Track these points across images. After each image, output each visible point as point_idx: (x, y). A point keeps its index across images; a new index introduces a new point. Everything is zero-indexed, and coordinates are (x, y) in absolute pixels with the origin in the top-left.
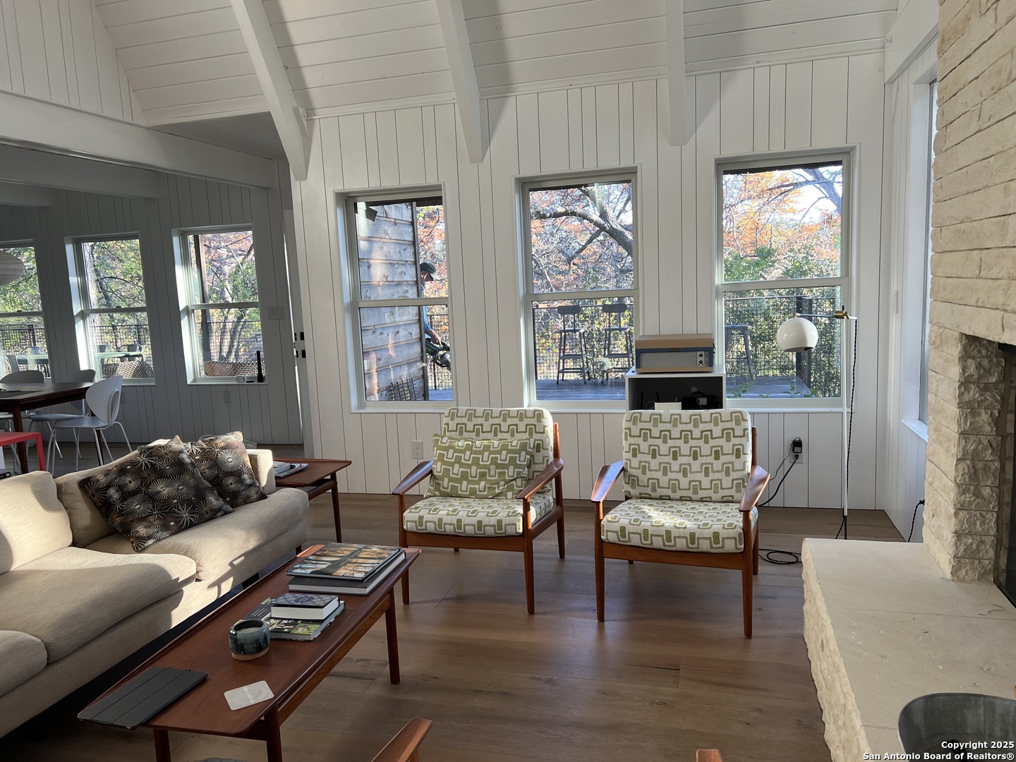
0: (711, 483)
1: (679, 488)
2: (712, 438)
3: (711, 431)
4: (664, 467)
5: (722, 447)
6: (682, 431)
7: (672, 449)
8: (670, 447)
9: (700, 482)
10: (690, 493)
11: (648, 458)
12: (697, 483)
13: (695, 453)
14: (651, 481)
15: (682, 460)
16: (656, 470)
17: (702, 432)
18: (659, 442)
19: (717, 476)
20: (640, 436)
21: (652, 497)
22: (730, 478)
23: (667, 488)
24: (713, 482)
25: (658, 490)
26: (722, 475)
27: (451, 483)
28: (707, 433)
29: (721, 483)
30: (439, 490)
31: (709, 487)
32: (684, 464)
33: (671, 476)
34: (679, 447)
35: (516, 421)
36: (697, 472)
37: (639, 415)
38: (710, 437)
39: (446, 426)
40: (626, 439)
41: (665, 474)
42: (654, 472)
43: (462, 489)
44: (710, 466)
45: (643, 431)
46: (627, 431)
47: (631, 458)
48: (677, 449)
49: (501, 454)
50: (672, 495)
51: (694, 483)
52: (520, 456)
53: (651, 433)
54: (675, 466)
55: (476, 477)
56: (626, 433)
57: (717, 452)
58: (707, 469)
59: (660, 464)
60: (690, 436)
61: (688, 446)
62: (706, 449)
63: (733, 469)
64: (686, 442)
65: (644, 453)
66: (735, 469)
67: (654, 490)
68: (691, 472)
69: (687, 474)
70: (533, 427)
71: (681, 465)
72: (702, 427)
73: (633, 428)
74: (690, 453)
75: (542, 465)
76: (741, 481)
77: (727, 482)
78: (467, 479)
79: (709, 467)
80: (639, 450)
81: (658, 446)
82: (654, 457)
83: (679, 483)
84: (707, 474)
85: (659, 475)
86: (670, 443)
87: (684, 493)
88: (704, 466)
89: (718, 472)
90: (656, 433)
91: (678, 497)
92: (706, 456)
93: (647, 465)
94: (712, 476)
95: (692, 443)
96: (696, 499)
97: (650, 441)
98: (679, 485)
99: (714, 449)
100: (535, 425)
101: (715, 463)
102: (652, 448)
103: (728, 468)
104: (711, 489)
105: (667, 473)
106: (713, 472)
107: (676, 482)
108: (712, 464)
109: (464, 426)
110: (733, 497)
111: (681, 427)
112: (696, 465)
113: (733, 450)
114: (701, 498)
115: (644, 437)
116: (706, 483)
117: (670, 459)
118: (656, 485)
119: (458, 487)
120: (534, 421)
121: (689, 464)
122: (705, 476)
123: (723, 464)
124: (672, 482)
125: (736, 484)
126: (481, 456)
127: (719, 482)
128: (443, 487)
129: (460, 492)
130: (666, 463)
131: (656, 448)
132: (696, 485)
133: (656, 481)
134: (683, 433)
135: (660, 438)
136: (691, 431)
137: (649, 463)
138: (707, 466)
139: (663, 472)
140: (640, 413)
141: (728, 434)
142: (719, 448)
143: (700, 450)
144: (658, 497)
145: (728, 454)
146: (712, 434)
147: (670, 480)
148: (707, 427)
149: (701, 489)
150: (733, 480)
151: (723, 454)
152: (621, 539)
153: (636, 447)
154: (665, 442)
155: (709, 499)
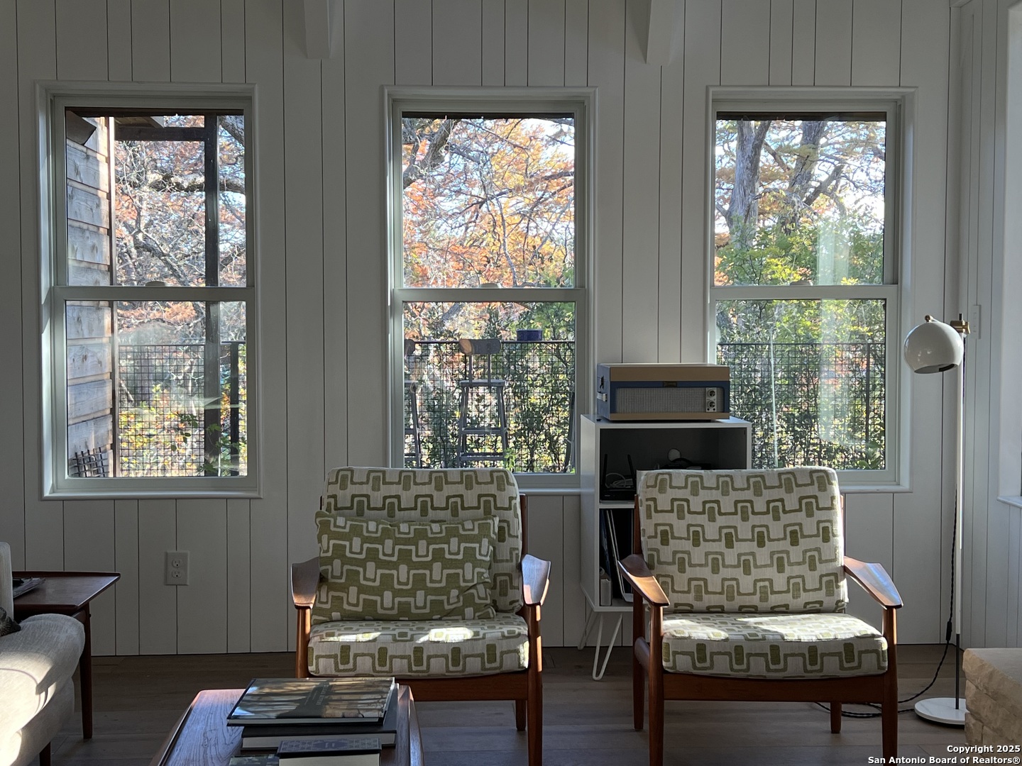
0: (788, 582)
1: (738, 592)
2: (785, 512)
3: (782, 500)
4: (713, 559)
5: (800, 525)
6: (736, 502)
7: (725, 531)
8: (721, 528)
9: (771, 581)
10: (755, 600)
11: (687, 545)
12: (767, 583)
13: (761, 535)
14: (694, 583)
15: (740, 547)
16: (701, 565)
17: (768, 502)
18: (702, 519)
19: (797, 570)
20: (672, 511)
21: (695, 608)
22: (817, 574)
23: (720, 593)
24: (792, 581)
25: (705, 597)
26: (804, 570)
27: (362, 596)
28: (777, 504)
29: (804, 581)
30: (340, 609)
31: (785, 589)
32: (745, 554)
33: (725, 573)
34: (735, 528)
35: (461, 489)
36: (765, 566)
37: (667, 477)
38: (781, 510)
39: (332, 500)
40: (649, 516)
41: (715, 570)
42: (698, 568)
43: (385, 606)
44: (785, 556)
45: (676, 503)
46: (649, 503)
47: (659, 546)
48: (732, 531)
49: (448, 543)
50: (727, 605)
51: (762, 584)
52: (480, 547)
53: (688, 506)
54: (731, 557)
55: (407, 584)
56: (648, 507)
57: (793, 533)
58: (780, 560)
59: (707, 554)
60: (750, 510)
61: (749, 524)
62: (776, 529)
63: (820, 559)
64: (745, 519)
65: (681, 538)
66: (823, 558)
67: (699, 598)
68: (756, 566)
69: (750, 570)
70: (491, 499)
71: (739, 555)
72: (768, 494)
73: (660, 497)
74: (753, 536)
75: (510, 564)
76: (832, 578)
77: (812, 579)
78: (392, 588)
79: (783, 558)
80: (672, 533)
81: (702, 526)
82: (696, 543)
83: (738, 584)
84: (781, 569)
85: (706, 572)
86: (721, 520)
87: (748, 601)
88: (775, 557)
89: (799, 564)
90: (696, 504)
91: (736, 607)
92: (778, 540)
93: (686, 556)
94: (788, 570)
95: (754, 520)
96: (764, 610)
97: (689, 519)
98: (738, 587)
99: (789, 529)
100: (494, 496)
101: (792, 549)
102: (692, 529)
103: (812, 558)
104: (788, 591)
105: (719, 570)
106: (791, 564)
107: (734, 583)
108: (787, 553)
109: (365, 499)
110: (821, 603)
111: (735, 496)
112: (763, 555)
113: (818, 529)
114: (772, 608)
115: (678, 512)
116: (780, 582)
117: (721, 546)
118: (701, 588)
119: (376, 601)
120: (492, 489)
121: (753, 554)
122: (779, 572)
123: (805, 552)
124: (727, 583)
125: (827, 582)
126: (413, 548)
127: (799, 580)
128: (349, 604)
129: (380, 611)
130: (716, 553)
131: (699, 529)
132: (765, 587)
133: (702, 583)
134: (739, 505)
135: (703, 512)
136: (751, 502)
137: (688, 553)
138: (780, 555)
139: (713, 568)
140: (670, 474)
141: (809, 505)
142: (797, 528)
143: (768, 531)
144: (705, 609)
145: (811, 536)
146: (784, 506)
147: (724, 580)
148: (776, 494)
149: (773, 592)
150: (821, 576)
151: (804, 536)
152: (698, 665)
153: (667, 528)
154: (712, 519)
155: (784, 609)
